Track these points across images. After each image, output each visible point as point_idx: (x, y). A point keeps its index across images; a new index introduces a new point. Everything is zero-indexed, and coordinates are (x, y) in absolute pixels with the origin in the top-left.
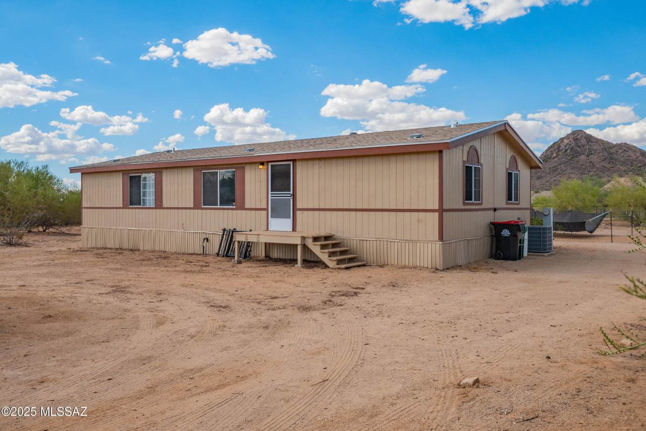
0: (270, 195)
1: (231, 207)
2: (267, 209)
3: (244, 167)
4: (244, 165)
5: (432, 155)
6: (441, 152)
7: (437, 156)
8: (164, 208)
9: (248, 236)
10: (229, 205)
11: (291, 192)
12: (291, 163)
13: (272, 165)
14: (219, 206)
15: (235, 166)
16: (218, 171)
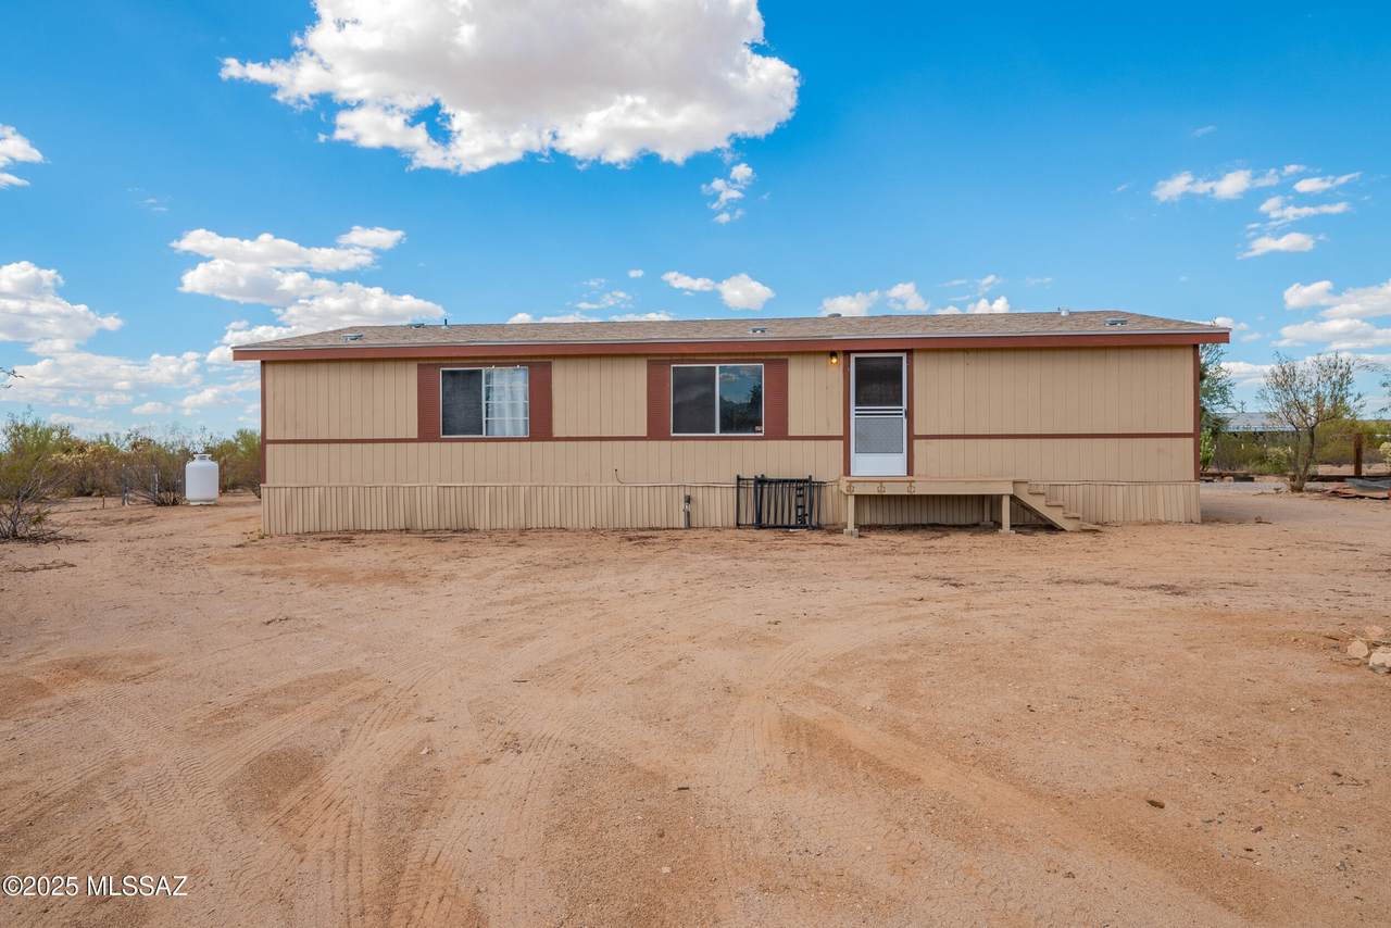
0: (853, 412)
1: (753, 434)
2: (846, 438)
3: (787, 360)
4: (785, 357)
5: (1180, 352)
6: (1196, 347)
7: (1190, 354)
8: (558, 439)
9: (884, 484)
10: (746, 432)
11: (905, 407)
12: (904, 356)
13: (856, 358)
14: (718, 433)
15: (763, 357)
16: (717, 366)
